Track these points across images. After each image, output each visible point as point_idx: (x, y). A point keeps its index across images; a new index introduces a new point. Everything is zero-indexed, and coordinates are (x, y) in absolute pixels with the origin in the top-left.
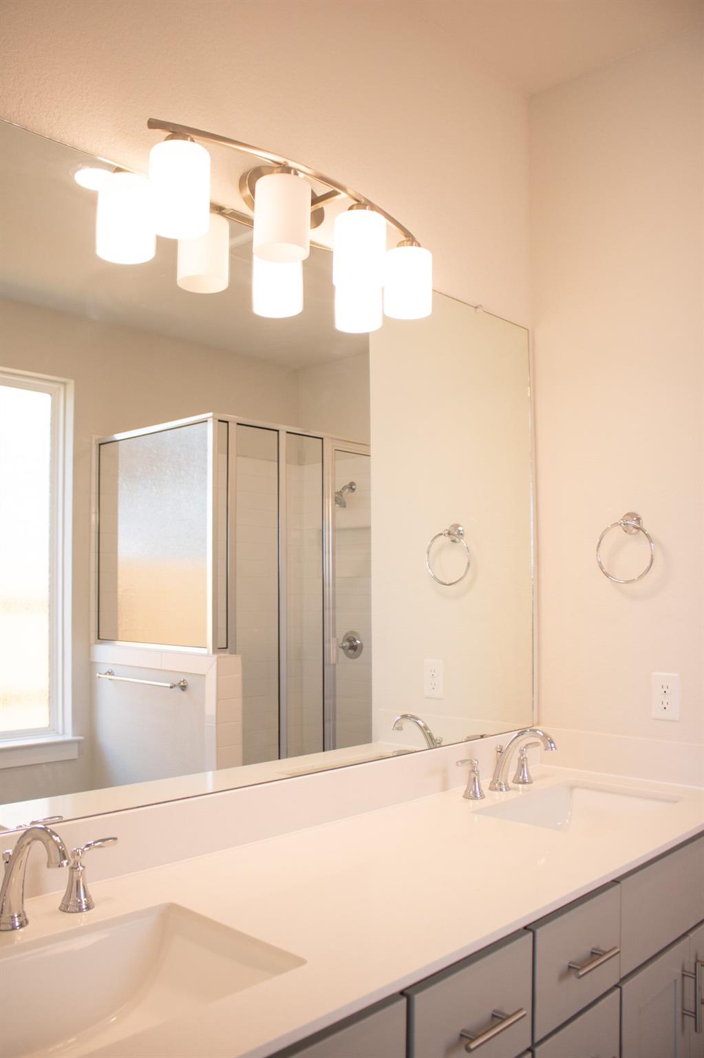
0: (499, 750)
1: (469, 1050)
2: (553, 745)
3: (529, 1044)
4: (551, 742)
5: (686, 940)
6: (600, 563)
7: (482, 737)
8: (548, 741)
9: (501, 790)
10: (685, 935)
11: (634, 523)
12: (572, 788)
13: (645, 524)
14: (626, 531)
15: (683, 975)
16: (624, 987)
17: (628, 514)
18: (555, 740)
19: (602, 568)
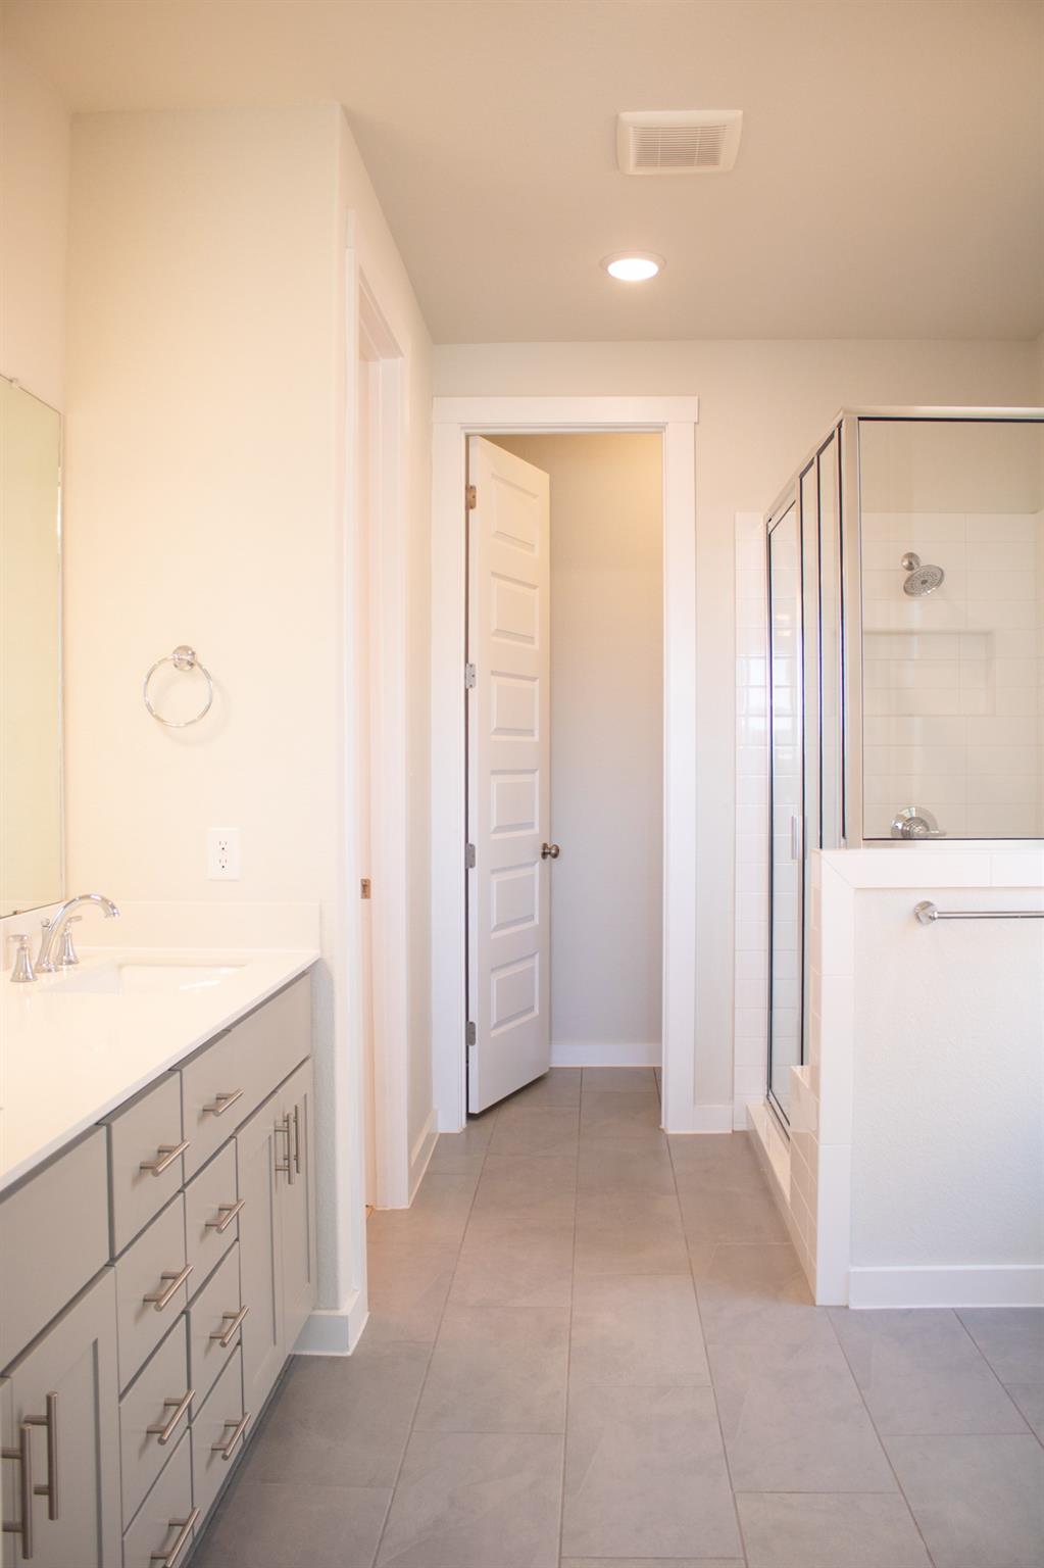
0: (45, 924)
1: (156, 1174)
2: (115, 911)
3: (180, 1185)
4: (113, 907)
5: (276, 1096)
6: (148, 705)
7: (15, 913)
8: (110, 907)
9: (49, 971)
10: (274, 1092)
11: (188, 658)
12: (120, 967)
13: (200, 658)
14: (176, 666)
15: (276, 1131)
16: (238, 1136)
17: (180, 648)
18: (116, 904)
19: (151, 711)
